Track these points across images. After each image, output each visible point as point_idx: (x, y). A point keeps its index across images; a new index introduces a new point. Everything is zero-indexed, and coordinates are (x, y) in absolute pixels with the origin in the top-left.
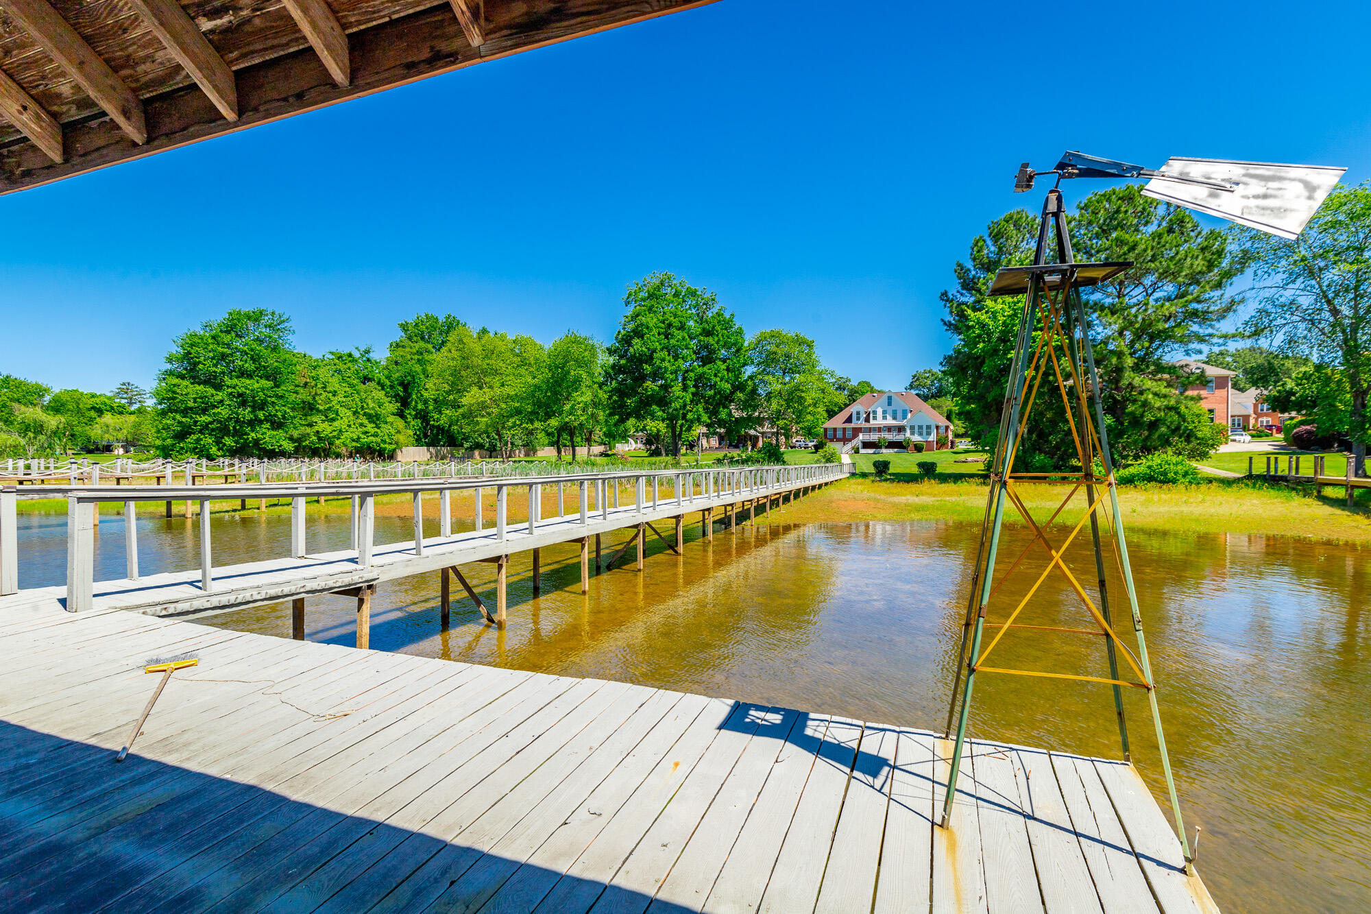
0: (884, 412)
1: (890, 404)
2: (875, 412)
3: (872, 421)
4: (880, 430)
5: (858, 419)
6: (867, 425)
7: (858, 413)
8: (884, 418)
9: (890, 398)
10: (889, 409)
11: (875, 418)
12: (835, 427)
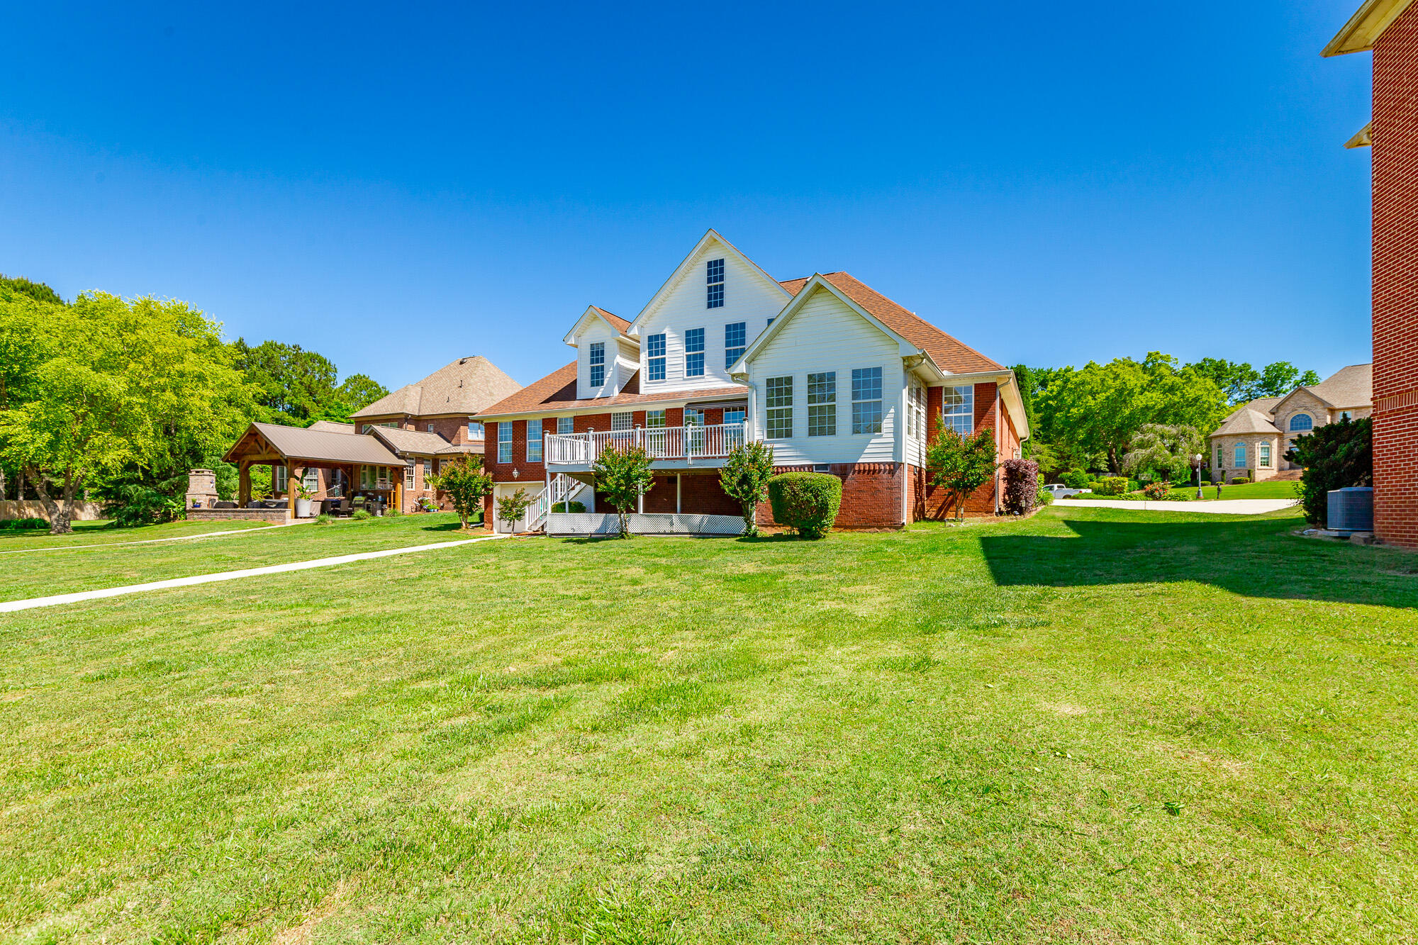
0: (695, 339)
1: (715, 298)
2: (657, 343)
3: (646, 387)
4: (674, 417)
5: (597, 378)
6: (630, 405)
7: (597, 353)
8: (695, 366)
9: (716, 270)
10: (714, 325)
11: (658, 371)
12: (518, 412)
